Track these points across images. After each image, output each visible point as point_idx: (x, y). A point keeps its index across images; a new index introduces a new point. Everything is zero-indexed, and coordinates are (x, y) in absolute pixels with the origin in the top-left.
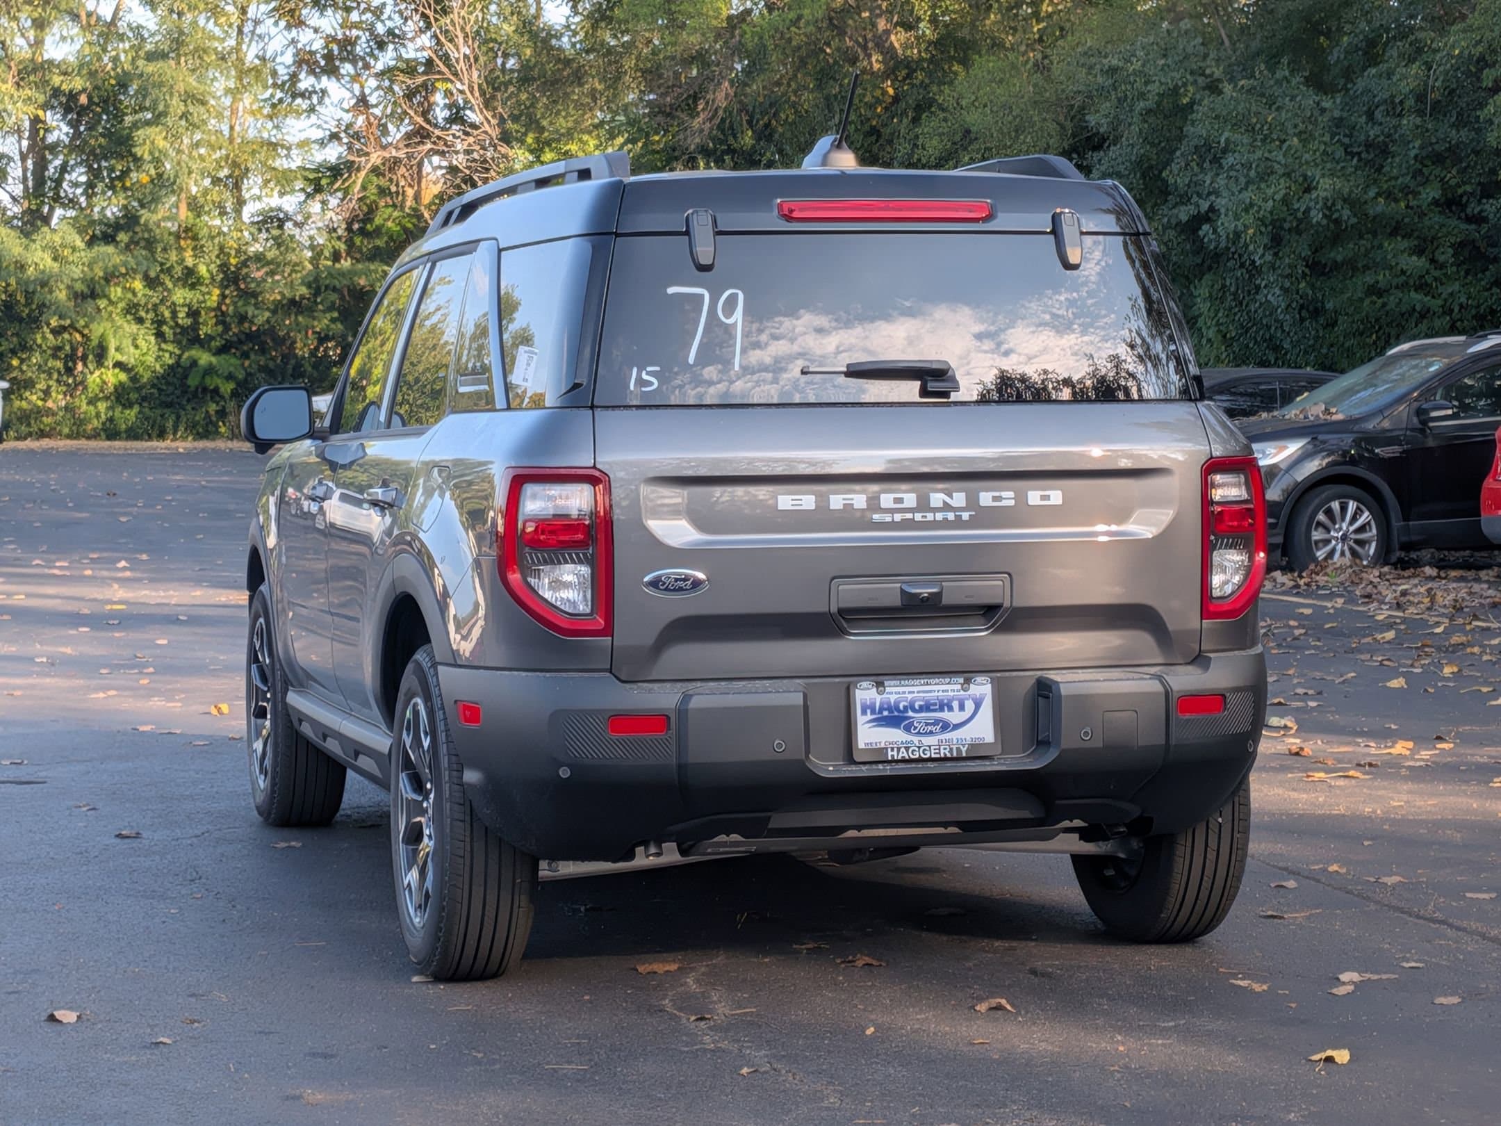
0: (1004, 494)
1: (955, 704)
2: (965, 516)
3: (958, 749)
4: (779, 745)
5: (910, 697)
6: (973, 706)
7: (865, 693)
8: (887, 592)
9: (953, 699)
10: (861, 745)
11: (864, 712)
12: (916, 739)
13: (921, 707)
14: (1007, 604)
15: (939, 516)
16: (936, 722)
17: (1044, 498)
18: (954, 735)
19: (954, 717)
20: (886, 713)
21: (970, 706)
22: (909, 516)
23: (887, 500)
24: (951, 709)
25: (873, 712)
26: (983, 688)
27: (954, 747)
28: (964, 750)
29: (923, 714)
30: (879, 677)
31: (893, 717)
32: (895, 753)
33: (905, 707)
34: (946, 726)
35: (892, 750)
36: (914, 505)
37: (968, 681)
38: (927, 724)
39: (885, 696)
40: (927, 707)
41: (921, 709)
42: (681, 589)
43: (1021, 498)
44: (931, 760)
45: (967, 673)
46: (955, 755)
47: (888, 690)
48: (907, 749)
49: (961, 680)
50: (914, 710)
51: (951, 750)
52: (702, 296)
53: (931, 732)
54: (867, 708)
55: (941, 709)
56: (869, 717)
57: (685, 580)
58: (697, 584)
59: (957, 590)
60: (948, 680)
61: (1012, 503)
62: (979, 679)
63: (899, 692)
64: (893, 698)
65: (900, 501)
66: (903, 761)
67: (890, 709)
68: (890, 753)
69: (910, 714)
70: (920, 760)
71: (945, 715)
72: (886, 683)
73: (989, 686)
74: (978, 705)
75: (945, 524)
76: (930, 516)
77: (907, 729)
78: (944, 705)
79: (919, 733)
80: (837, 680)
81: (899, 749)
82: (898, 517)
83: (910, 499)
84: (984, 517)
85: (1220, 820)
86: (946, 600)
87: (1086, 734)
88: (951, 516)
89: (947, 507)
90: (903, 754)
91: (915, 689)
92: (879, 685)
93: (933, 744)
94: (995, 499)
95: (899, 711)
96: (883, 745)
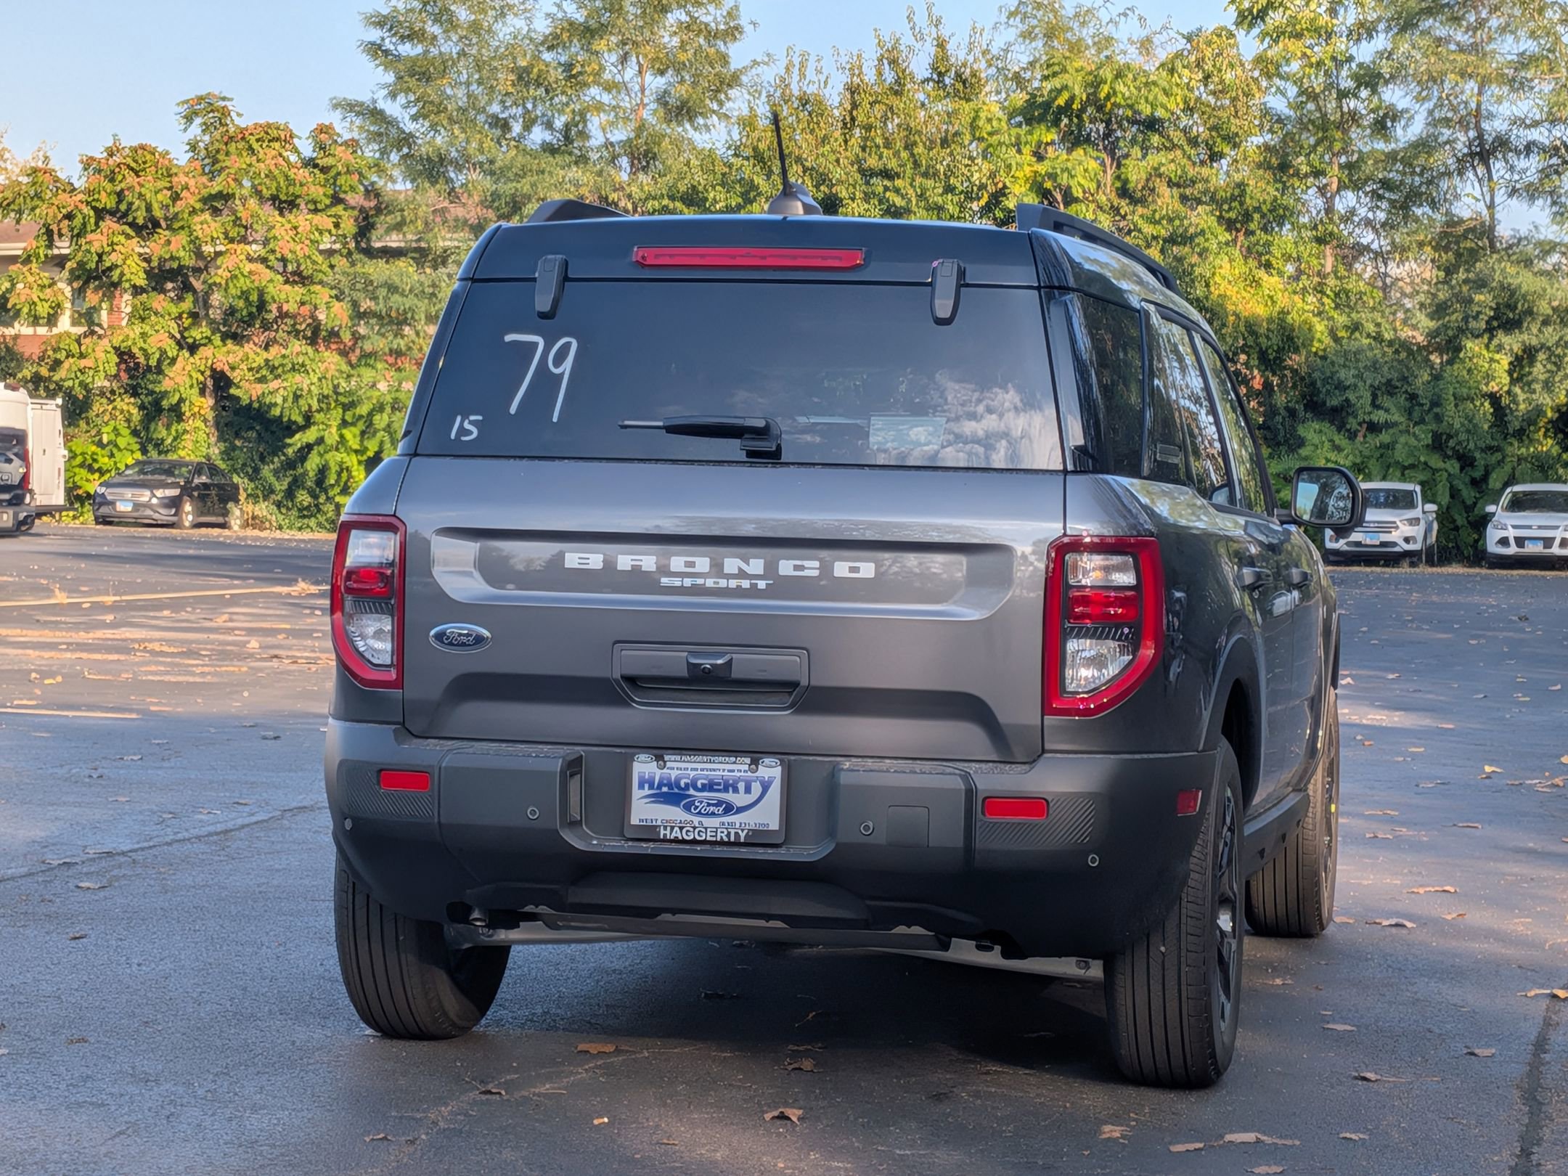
0: (807, 563)
1: (741, 786)
2: (762, 584)
3: (737, 834)
4: (533, 812)
5: (693, 774)
6: (760, 790)
7: (644, 766)
8: (674, 661)
9: (739, 779)
10: (635, 821)
11: (641, 787)
12: (696, 820)
13: (703, 785)
14: (804, 682)
15: (733, 583)
16: (719, 803)
17: (853, 570)
18: (736, 819)
19: (739, 799)
20: (665, 789)
21: (757, 789)
22: (700, 581)
23: (677, 563)
24: (736, 790)
25: (651, 787)
26: (771, 770)
27: (733, 832)
28: (743, 835)
29: (705, 794)
30: (659, 751)
31: (673, 794)
32: (668, 832)
33: (687, 785)
34: (729, 809)
35: (665, 828)
36: (706, 569)
37: (755, 762)
38: (709, 805)
39: (665, 771)
40: (710, 787)
41: (704, 788)
42: (464, 644)
43: (826, 569)
44: (705, 842)
45: (756, 756)
46: (732, 839)
47: (669, 764)
48: (681, 828)
49: (748, 760)
50: (696, 789)
51: (728, 835)
52: (535, 345)
53: (713, 814)
54: (646, 782)
55: (726, 790)
56: (647, 791)
57: (468, 635)
58: (479, 640)
59: (748, 664)
60: (733, 759)
61: (816, 573)
62: (767, 761)
63: (681, 768)
64: (674, 774)
65: (692, 564)
66: (676, 841)
67: (670, 785)
68: (662, 832)
69: (692, 792)
70: (694, 842)
71: (729, 797)
72: (666, 758)
73: (779, 768)
74: (766, 787)
75: (739, 592)
76: (723, 583)
77: (687, 808)
78: (730, 786)
79: (699, 813)
80: (618, 750)
81: (672, 828)
82: (688, 582)
83: (702, 564)
84: (782, 587)
85: (1163, 949)
86: (736, 674)
87: (867, 828)
88: (746, 584)
89: (742, 574)
90: (676, 833)
91: (699, 766)
92: (659, 758)
93: (713, 827)
94: (796, 568)
95: (679, 787)
96: (659, 823)
